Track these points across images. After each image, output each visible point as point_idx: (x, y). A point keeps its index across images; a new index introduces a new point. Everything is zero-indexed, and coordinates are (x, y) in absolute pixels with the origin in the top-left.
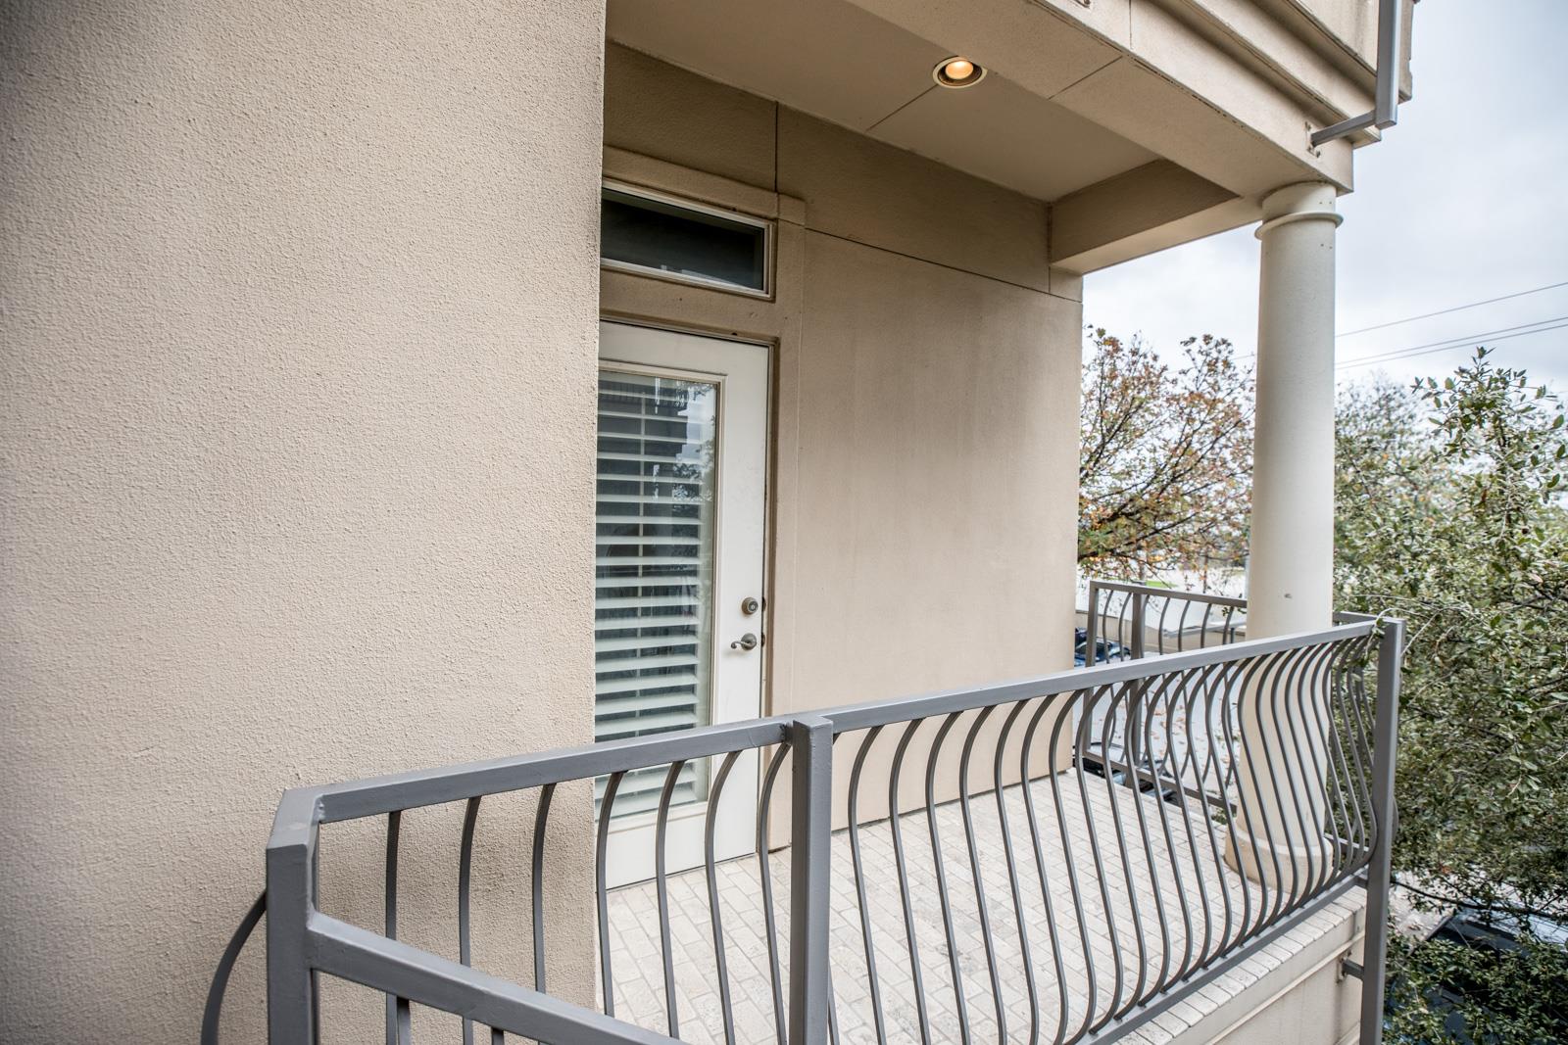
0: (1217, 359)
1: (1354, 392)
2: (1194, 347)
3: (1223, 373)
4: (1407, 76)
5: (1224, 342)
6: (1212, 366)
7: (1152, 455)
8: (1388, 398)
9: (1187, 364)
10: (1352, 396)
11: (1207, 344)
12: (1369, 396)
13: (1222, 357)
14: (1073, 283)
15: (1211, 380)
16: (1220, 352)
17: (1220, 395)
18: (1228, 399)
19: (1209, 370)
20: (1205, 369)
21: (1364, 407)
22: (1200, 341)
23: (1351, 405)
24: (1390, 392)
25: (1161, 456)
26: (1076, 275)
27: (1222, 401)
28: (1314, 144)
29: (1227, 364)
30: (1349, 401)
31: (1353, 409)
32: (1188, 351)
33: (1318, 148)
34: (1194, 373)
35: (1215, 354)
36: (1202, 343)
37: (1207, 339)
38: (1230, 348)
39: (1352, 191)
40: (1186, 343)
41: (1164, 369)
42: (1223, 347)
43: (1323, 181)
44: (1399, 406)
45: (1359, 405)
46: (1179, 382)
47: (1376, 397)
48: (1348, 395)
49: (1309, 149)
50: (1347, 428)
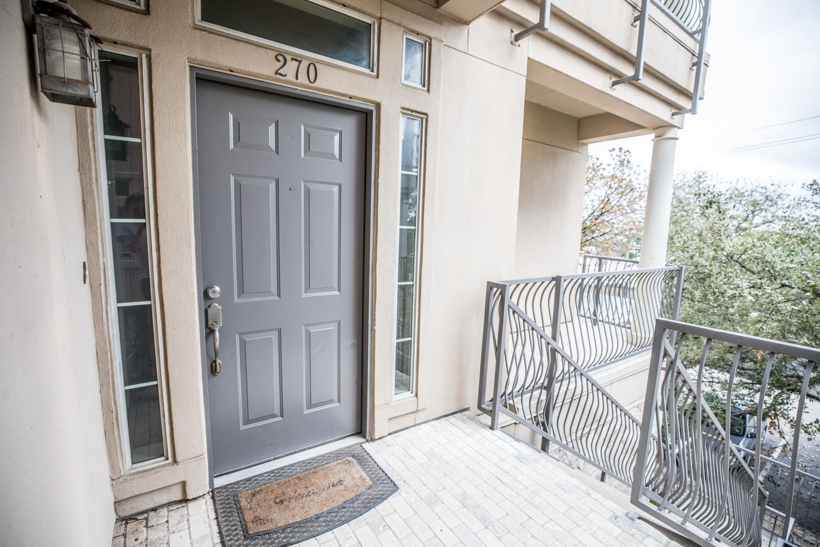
0: (624, 159)
1: (684, 174)
2: (614, 153)
3: (627, 166)
4: (703, 92)
5: (628, 151)
6: (622, 163)
7: (592, 203)
8: (700, 177)
9: (610, 161)
10: (683, 176)
11: (620, 152)
12: (691, 176)
13: (626, 159)
14: (585, 147)
15: (621, 169)
16: (625, 156)
17: (624, 177)
18: (628, 179)
19: (620, 164)
20: (618, 164)
21: (688, 181)
22: (617, 150)
23: (683, 180)
24: (701, 174)
25: (596, 203)
26: (586, 144)
27: (625, 179)
28: (672, 116)
29: (628, 162)
30: (682, 178)
31: (683, 182)
32: (612, 155)
33: (674, 117)
34: (613, 166)
35: (623, 157)
36: (618, 151)
37: (621, 149)
38: (630, 154)
39: (682, 128)
40: (611, 151)
41: (601, 164)
42: (627, 153)
43: (674, 126)
44: (704, 181)
45: (686, 180)
46: (606, 169)
47: (694, 176)
48: (682, 175)
49: (671, 118)
50: (680, 191)
